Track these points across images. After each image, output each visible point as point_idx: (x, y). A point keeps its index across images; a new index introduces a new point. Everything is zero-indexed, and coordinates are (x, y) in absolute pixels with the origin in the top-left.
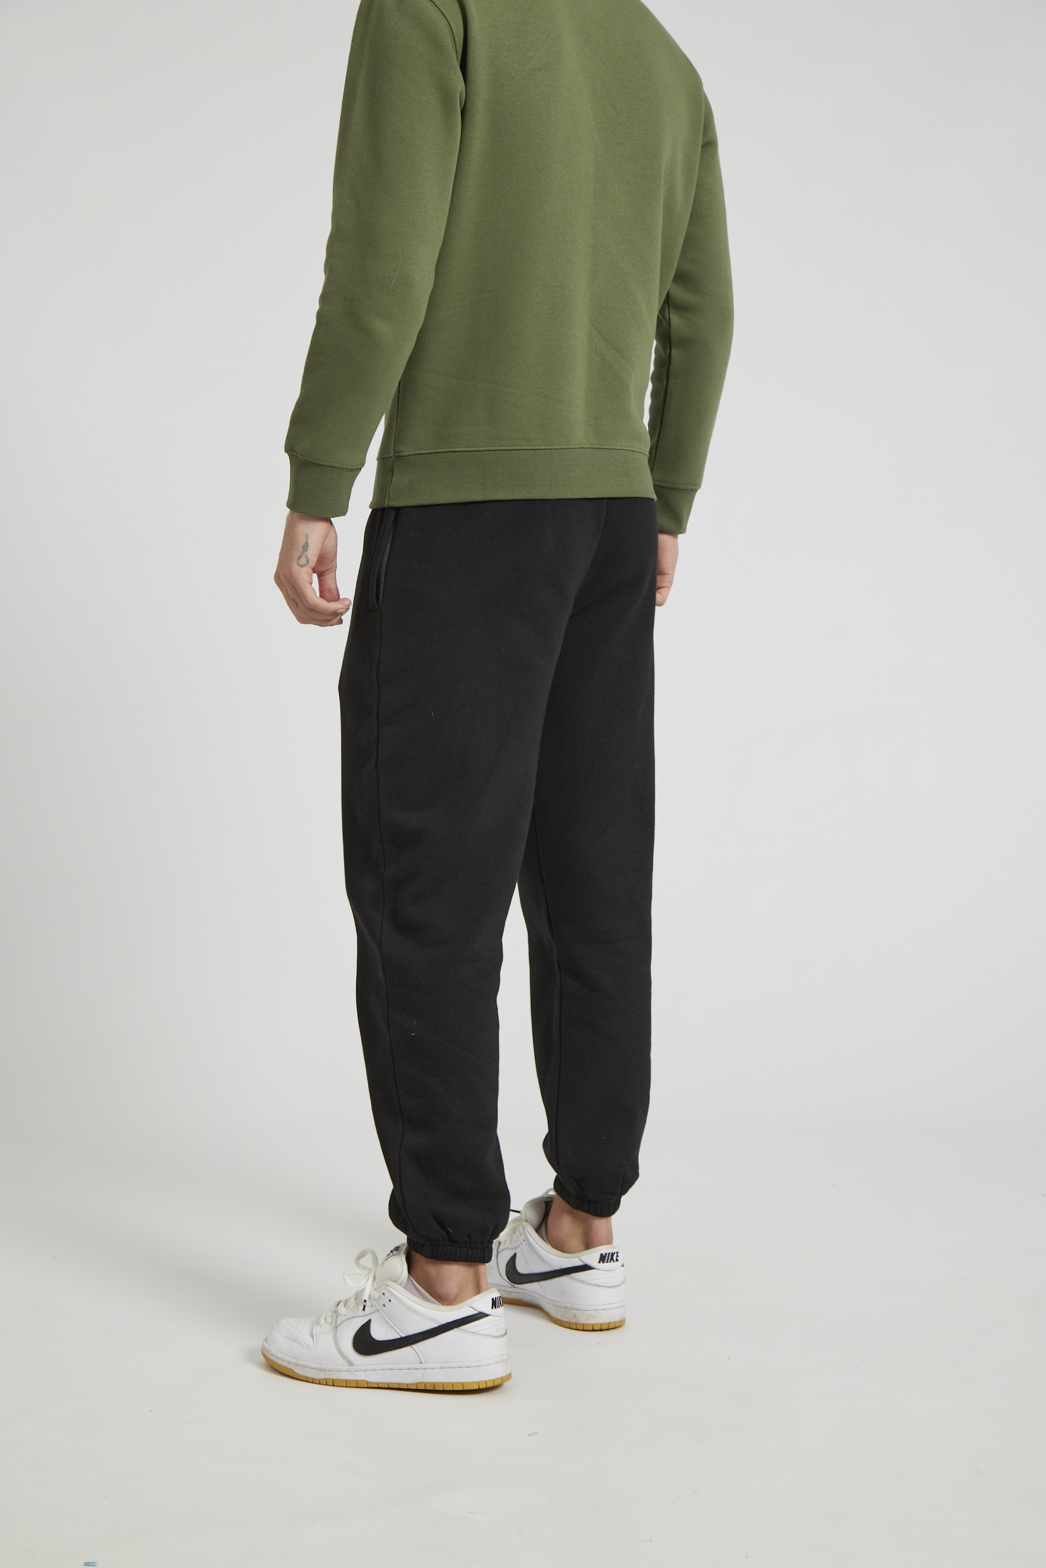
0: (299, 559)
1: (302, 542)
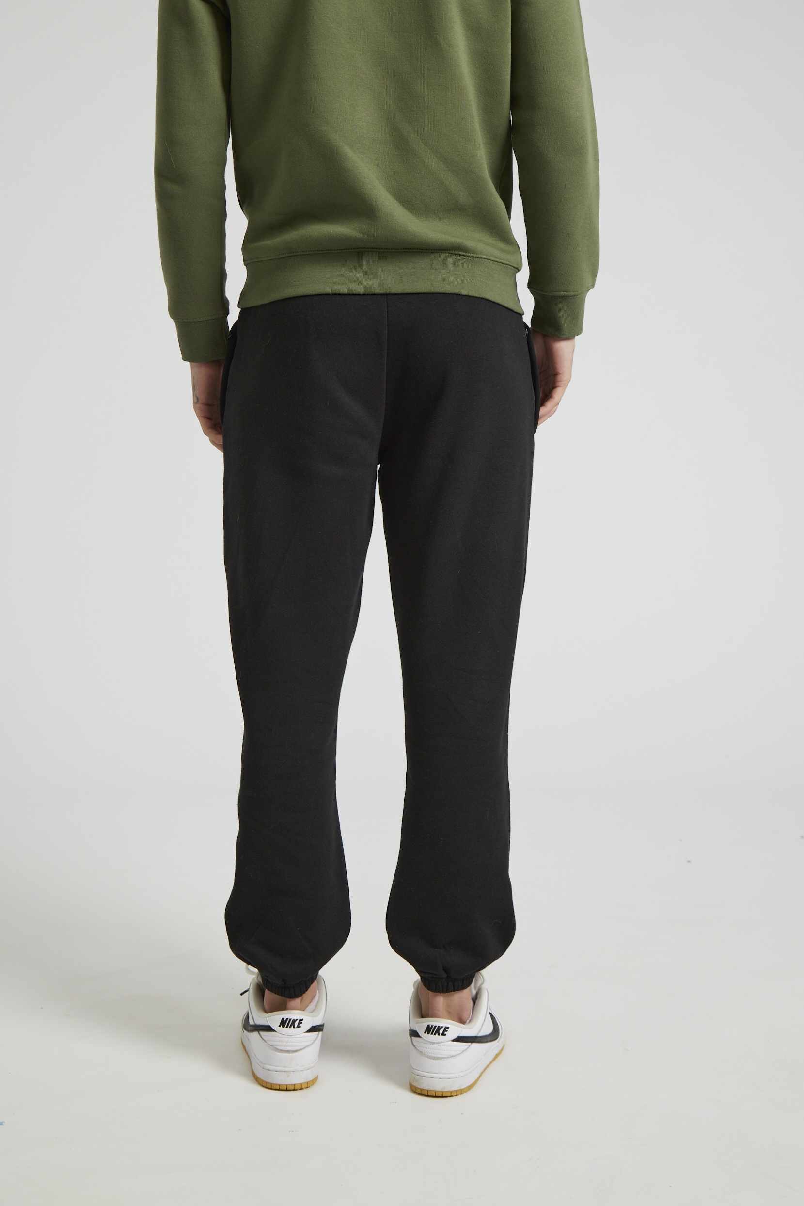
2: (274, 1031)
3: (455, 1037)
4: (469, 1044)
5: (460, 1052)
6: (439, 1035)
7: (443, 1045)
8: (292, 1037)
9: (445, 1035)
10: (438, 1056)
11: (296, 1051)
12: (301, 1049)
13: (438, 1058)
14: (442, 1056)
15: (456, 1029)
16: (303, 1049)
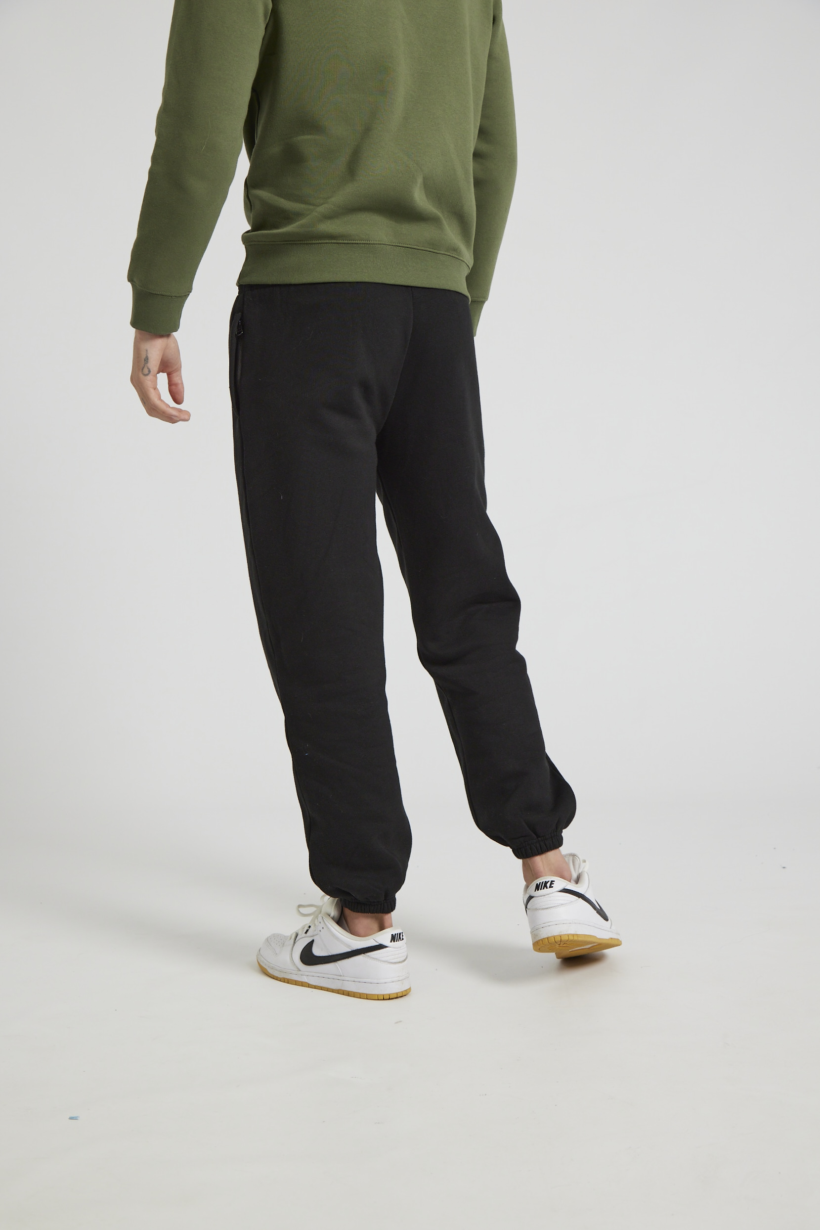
0: (143, 369)
1: (144, 356)
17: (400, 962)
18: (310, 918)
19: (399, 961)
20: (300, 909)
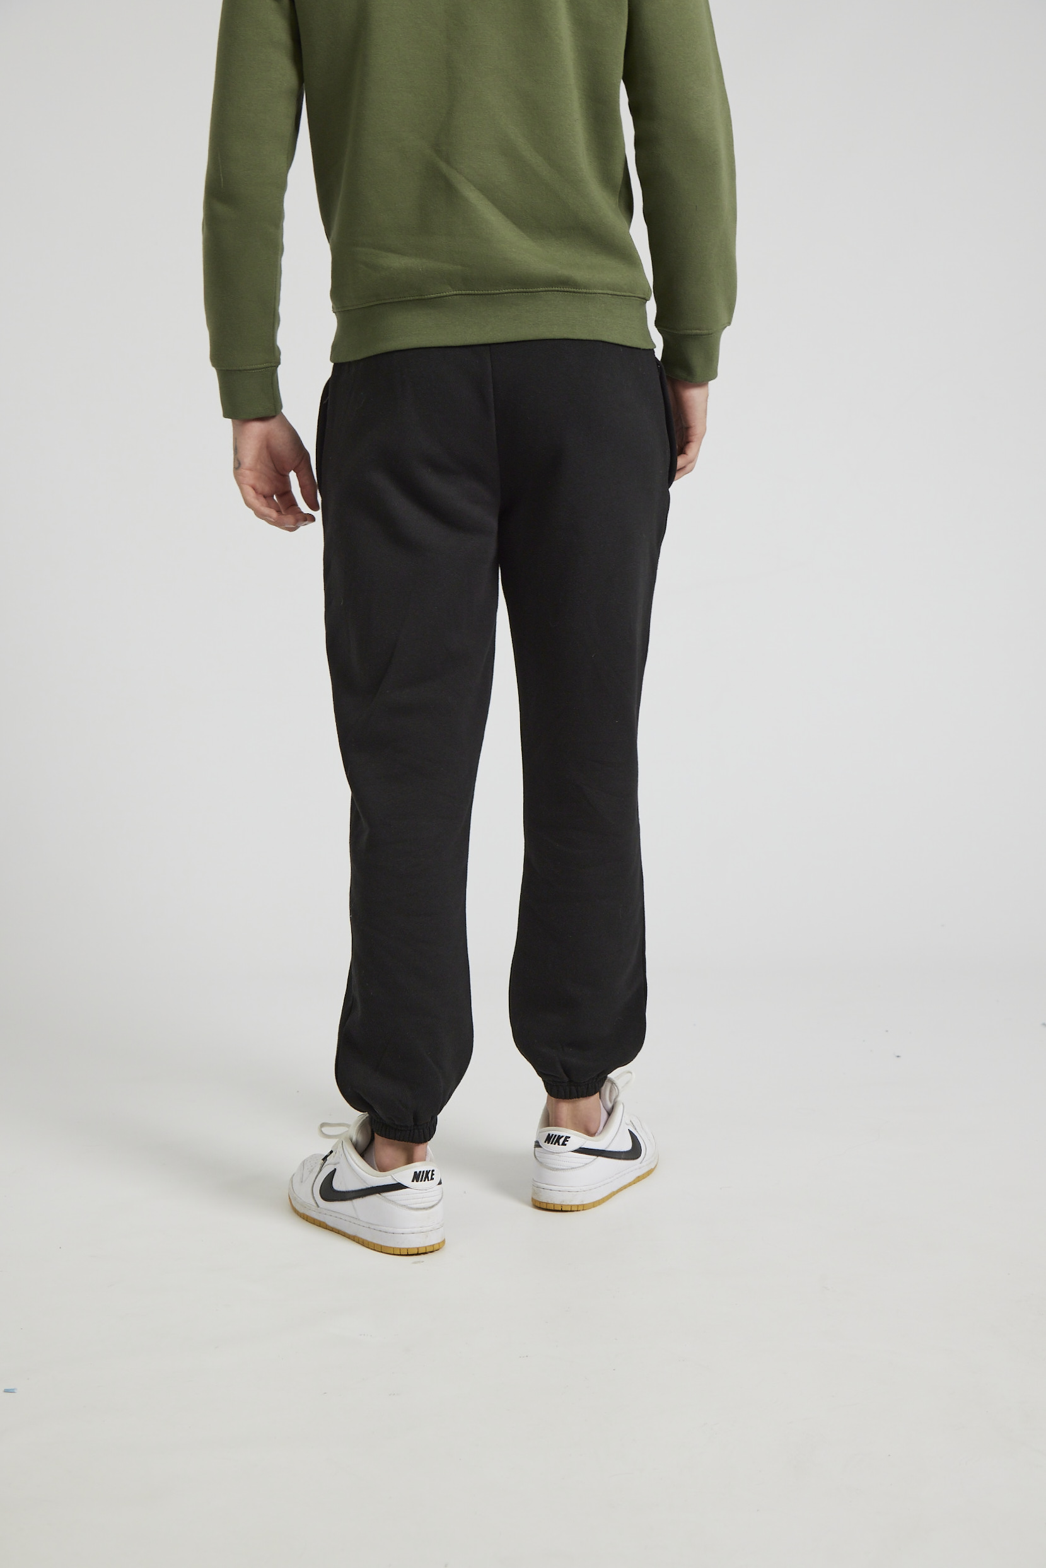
2: (407, 1187)
3: (576, 1147)
4: (595, 1157)
5: (582, 1165)
6: (559, 1145)
7: (564, 1156)
8: (428, 1191)
9: (565, 1145)
10: (559, 1167)
11: (433, 1206)
12: (436, 1204)
13: (557, 1169)
14: (562, 1167)
15: (578, 1139)
16: (438, 1203)
17: (424, 1208)
18: (333, 1141)
19: (422, 1207)
20: (323, 1129)
